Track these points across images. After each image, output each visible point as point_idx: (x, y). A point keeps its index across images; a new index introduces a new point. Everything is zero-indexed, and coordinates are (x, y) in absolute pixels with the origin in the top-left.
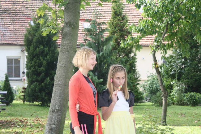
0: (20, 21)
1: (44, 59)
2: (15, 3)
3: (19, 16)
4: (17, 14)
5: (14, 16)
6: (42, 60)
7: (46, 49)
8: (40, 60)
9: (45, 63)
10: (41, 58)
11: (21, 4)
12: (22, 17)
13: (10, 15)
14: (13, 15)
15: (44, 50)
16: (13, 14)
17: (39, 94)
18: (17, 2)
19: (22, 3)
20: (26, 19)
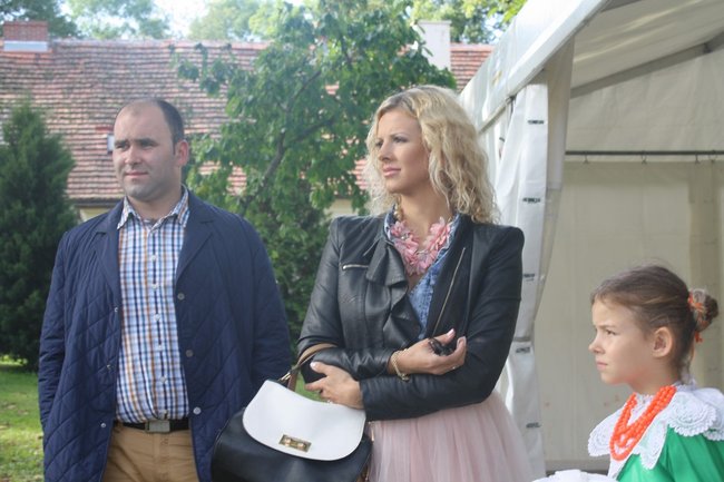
0: (81, 137)
1: (25, 239)
2: (72, 88)
3: (78, 121)
4: (73, 116)
5: (67, 122)
6: (19, 242)
7: (31, 211)
8: (14, 242)
9: (26, 249)
10: (16, 236)
11: (88, 91)
12: (86, 126)
13: (55, 121)
14: (62, 121)
15: (25, 216)
16: (62, 118)
17: (11, 337)
18: (78, 85)
19: (91, 87)
20: (97, 129)
